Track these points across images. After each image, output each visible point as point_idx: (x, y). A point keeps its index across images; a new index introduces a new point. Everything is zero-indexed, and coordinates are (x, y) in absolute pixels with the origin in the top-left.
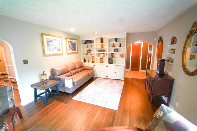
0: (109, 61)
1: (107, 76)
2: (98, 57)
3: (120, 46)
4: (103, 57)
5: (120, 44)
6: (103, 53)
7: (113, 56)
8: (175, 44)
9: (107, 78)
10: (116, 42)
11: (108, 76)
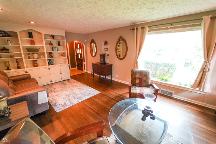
0: (48, 62)
1: (51, 81)
2: (29, 59)
3: (59, 45)
4: (38, 58)
5: (59, 42)
6: (37, 53)
7: (53, 56)
8: (107, 45)
9: (51, 83)
10: (53, 39)
11: (53, 81)
